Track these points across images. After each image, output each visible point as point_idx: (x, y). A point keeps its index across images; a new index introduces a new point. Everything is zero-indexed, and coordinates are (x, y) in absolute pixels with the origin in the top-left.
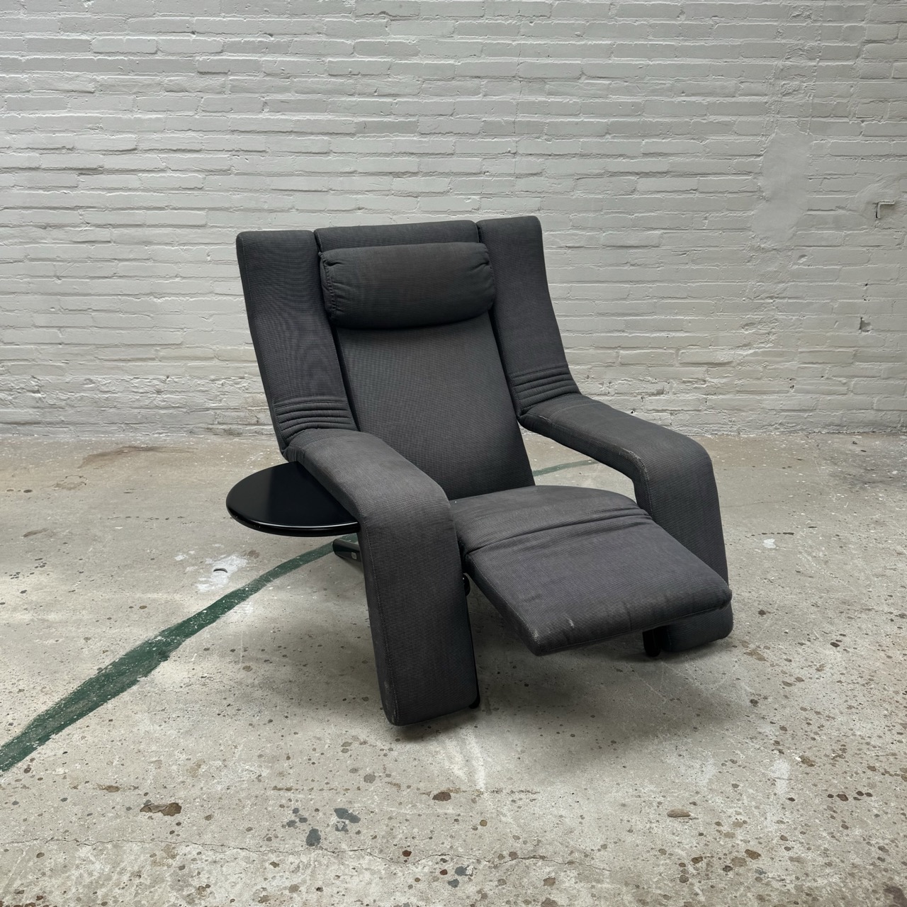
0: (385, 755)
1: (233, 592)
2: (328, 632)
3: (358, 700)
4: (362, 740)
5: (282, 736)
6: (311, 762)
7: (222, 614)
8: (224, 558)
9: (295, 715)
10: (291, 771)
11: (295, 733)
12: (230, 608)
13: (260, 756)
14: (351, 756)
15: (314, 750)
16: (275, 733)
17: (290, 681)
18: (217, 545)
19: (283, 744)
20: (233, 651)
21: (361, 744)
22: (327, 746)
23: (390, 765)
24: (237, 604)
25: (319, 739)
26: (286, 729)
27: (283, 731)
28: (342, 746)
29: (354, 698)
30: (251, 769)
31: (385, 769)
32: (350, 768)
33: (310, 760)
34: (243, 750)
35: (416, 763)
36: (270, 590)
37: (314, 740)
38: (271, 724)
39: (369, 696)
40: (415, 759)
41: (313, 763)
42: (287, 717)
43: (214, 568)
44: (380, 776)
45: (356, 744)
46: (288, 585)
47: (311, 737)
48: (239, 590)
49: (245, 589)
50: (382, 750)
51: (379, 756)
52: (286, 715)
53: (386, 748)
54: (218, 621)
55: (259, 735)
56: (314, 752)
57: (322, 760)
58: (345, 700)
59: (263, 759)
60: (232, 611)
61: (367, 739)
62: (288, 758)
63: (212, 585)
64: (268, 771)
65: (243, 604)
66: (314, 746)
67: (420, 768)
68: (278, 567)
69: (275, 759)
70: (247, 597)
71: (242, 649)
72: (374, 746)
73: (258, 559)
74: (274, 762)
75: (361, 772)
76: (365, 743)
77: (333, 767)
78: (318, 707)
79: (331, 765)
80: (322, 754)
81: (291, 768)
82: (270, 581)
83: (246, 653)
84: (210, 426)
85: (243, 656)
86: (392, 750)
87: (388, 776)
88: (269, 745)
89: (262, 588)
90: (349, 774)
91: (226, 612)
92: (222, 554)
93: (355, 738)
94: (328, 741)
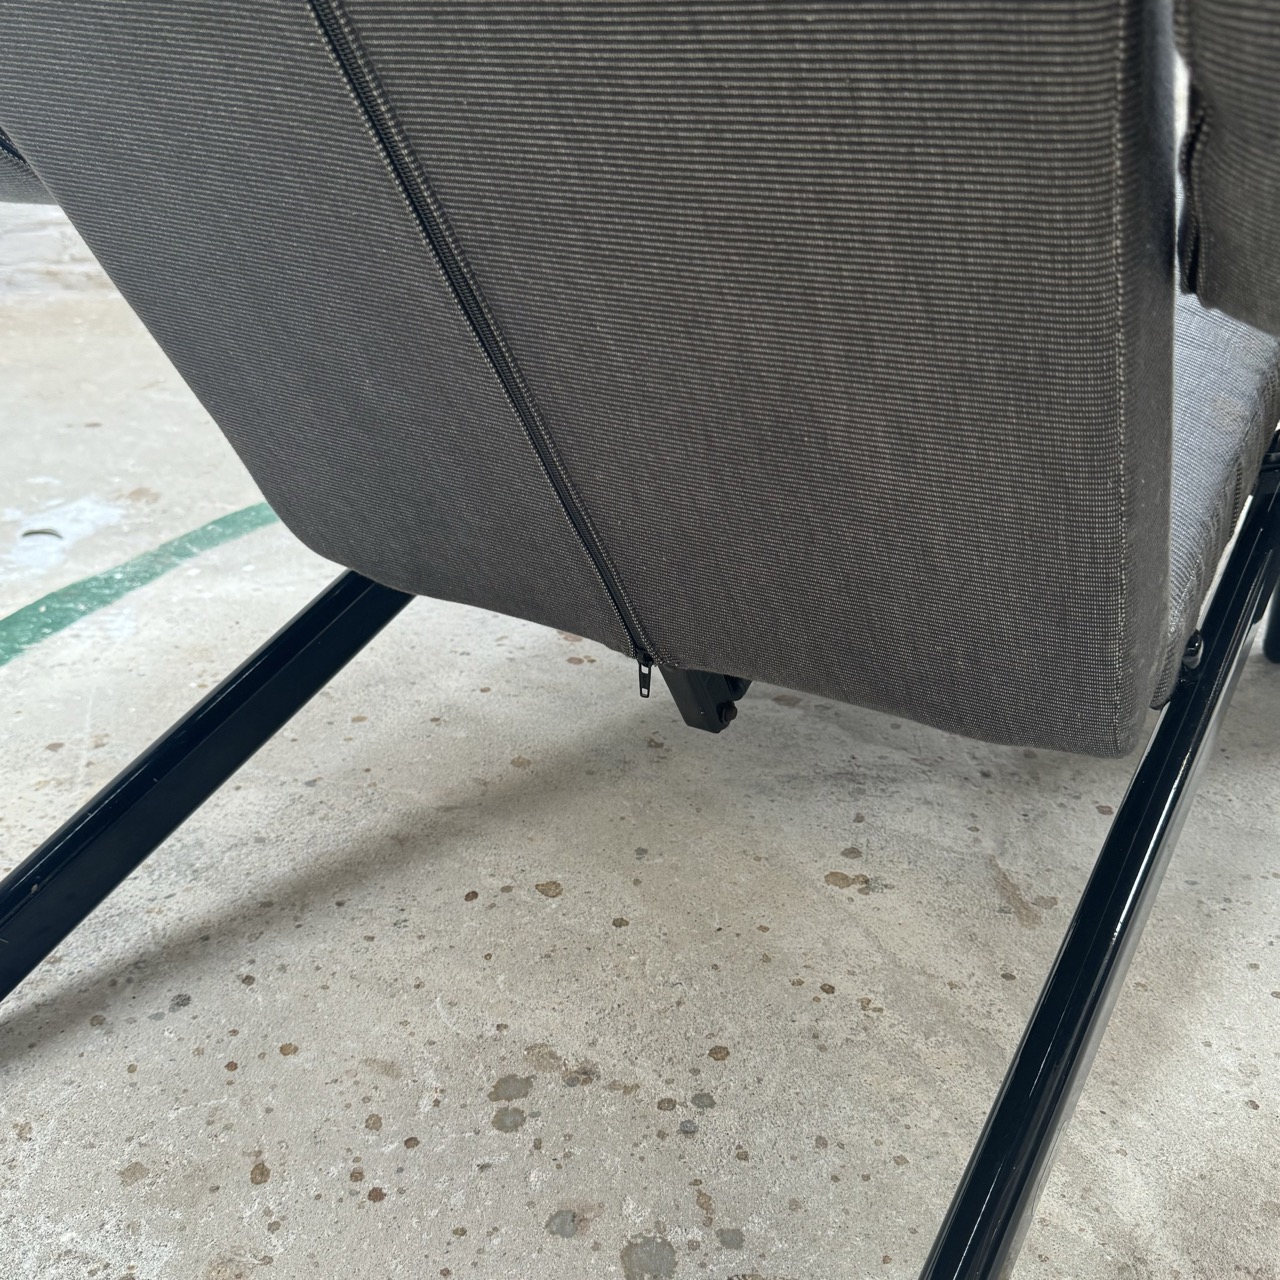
0: (688, 1130)
1: (74, 586)
2: (382, 680)
3: (522, 894)
4: (573, 1065)
5: (232, 1066)
6: (365, 1187)
7: (29, 642)
8: (59, 505)
9: (283, 968)
10: (277, 1246)
11: (286, 1050)
12: (58, 625)
13: (132, 1172)
14: (538, 1145)
15: (374, 1123)
16: (199, 1052)
17: (260, 840)
18: (40, 480)
19: (235, 1104)
20: (54, 747)
21: (571, 1082)
22: (426, 1105)
23: (722, 1182)
24: (83, 613)
25: (390, 1069)
26: (244, 1031)
27: (235, 1040)
28: (495, 1096)
29: (507, 889)
30: (90, 1247)
31: (704, 1201)
32: (549, 1206)
33: (357, 1176)
34: (55, 1145)
35: (831, 1160)
36: (189, 577)
37: (367, 1076)
38: (184, 1014)
39: (558, 877)
40: (821, 1142)
41: (376, 1195)
42: (248, 980)
43: (26, 529)
44: (693, 1245)
45: (549, 1085)
46: (247, 563)
47: (354, 1064)
48: (95, 579)
49: (111, 578)
50: (667, 1104)
51: (662, 1135)
52: (245, 970)
53: (681, 1093)
54: (16, 661)
55: (132, 1069)
56: (372, 1138)
57: (413, 1175)
58: (472, 896)
59: (142, 1188)
60: (65, 633)
61: (593, 1056)
62: (260, 1174)
63: (13, 570)
64: (166, 1254)
65: (102, 615)
66: (373, 1108)
67: (860, 1187)
68: (215, 523)
69: (202, 1183)
70: (117, 595)
71: (89, 742)
72: (627, 1090)
73: (154, 506)
74: (193, 1202)
75: (597, 1228)
76: (586, 1074)
77: (468, 1206)
78: (374, 929)
79: (458, 1199)
80: (411, 1142)
81: (273, 1227)
82: (189, 554)
83: (101, 753)
84: (54, 268)
85: (89, 764)
86: (712, 1104)
87: (732, 1240)
88: (172, 1116)
89: (163, 571)
90: (549, 1243)
91: (44, 635)
92: (51, 497)
93: (543, 1055)
94: (430, 1078)
